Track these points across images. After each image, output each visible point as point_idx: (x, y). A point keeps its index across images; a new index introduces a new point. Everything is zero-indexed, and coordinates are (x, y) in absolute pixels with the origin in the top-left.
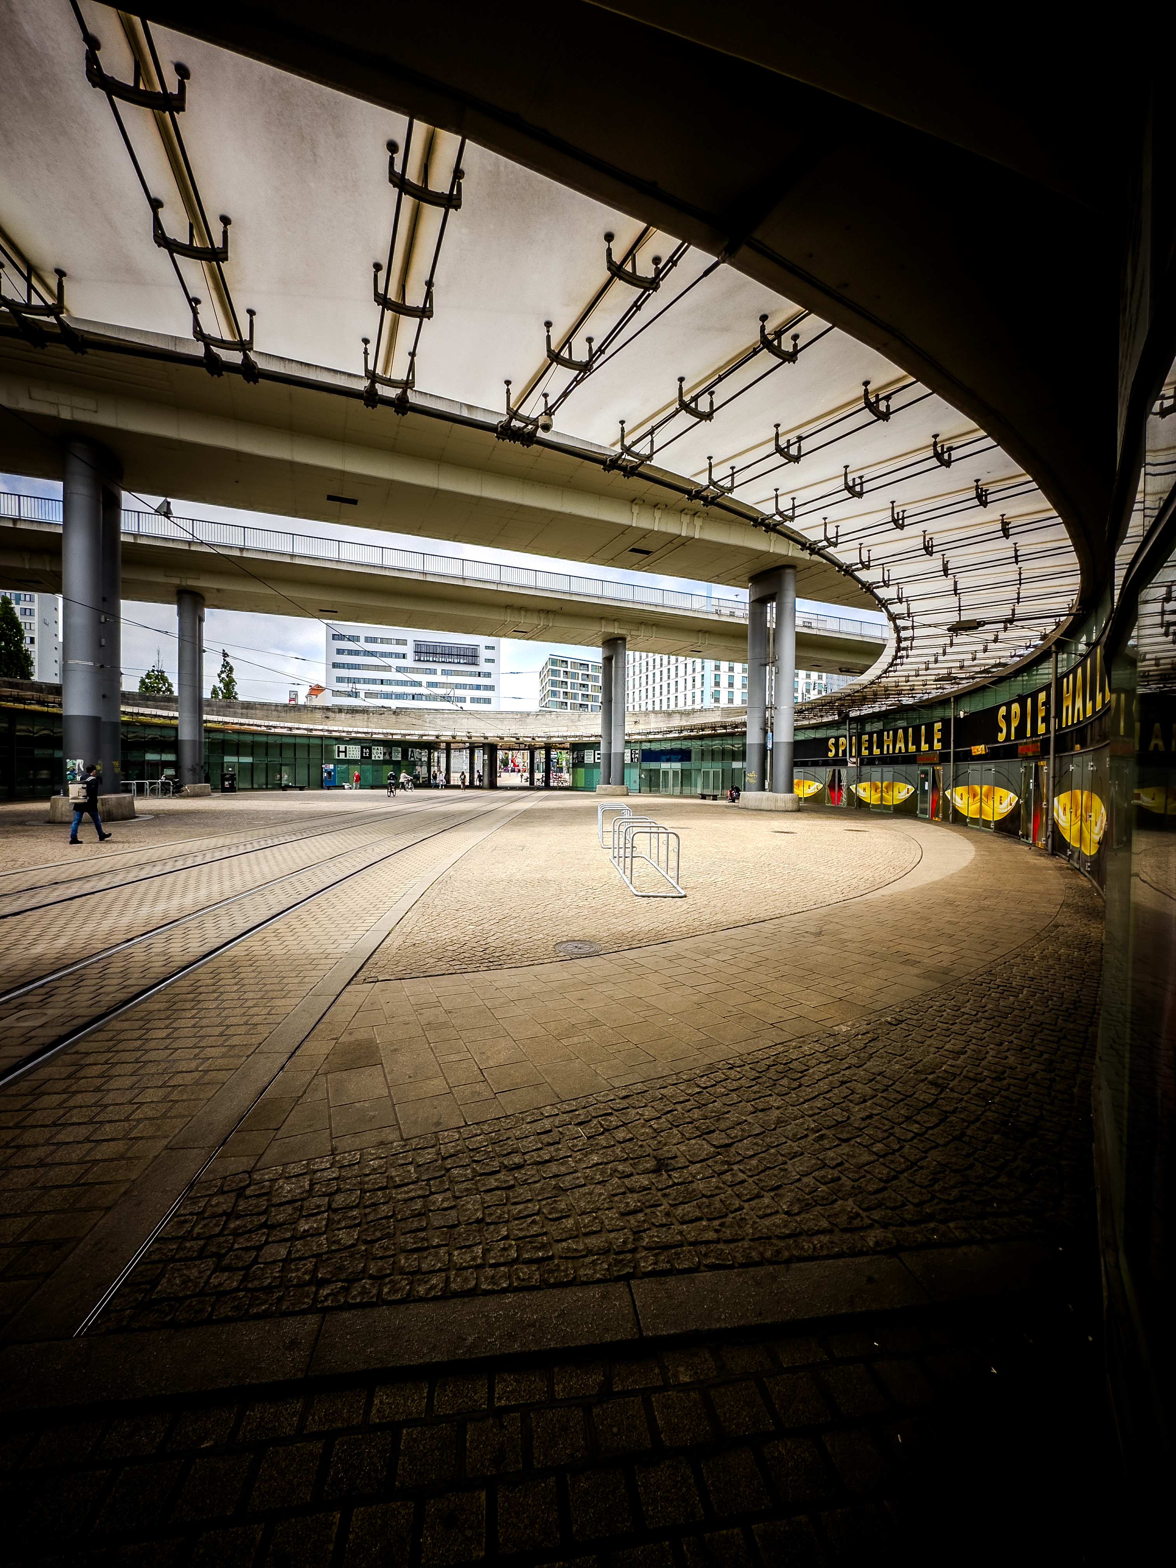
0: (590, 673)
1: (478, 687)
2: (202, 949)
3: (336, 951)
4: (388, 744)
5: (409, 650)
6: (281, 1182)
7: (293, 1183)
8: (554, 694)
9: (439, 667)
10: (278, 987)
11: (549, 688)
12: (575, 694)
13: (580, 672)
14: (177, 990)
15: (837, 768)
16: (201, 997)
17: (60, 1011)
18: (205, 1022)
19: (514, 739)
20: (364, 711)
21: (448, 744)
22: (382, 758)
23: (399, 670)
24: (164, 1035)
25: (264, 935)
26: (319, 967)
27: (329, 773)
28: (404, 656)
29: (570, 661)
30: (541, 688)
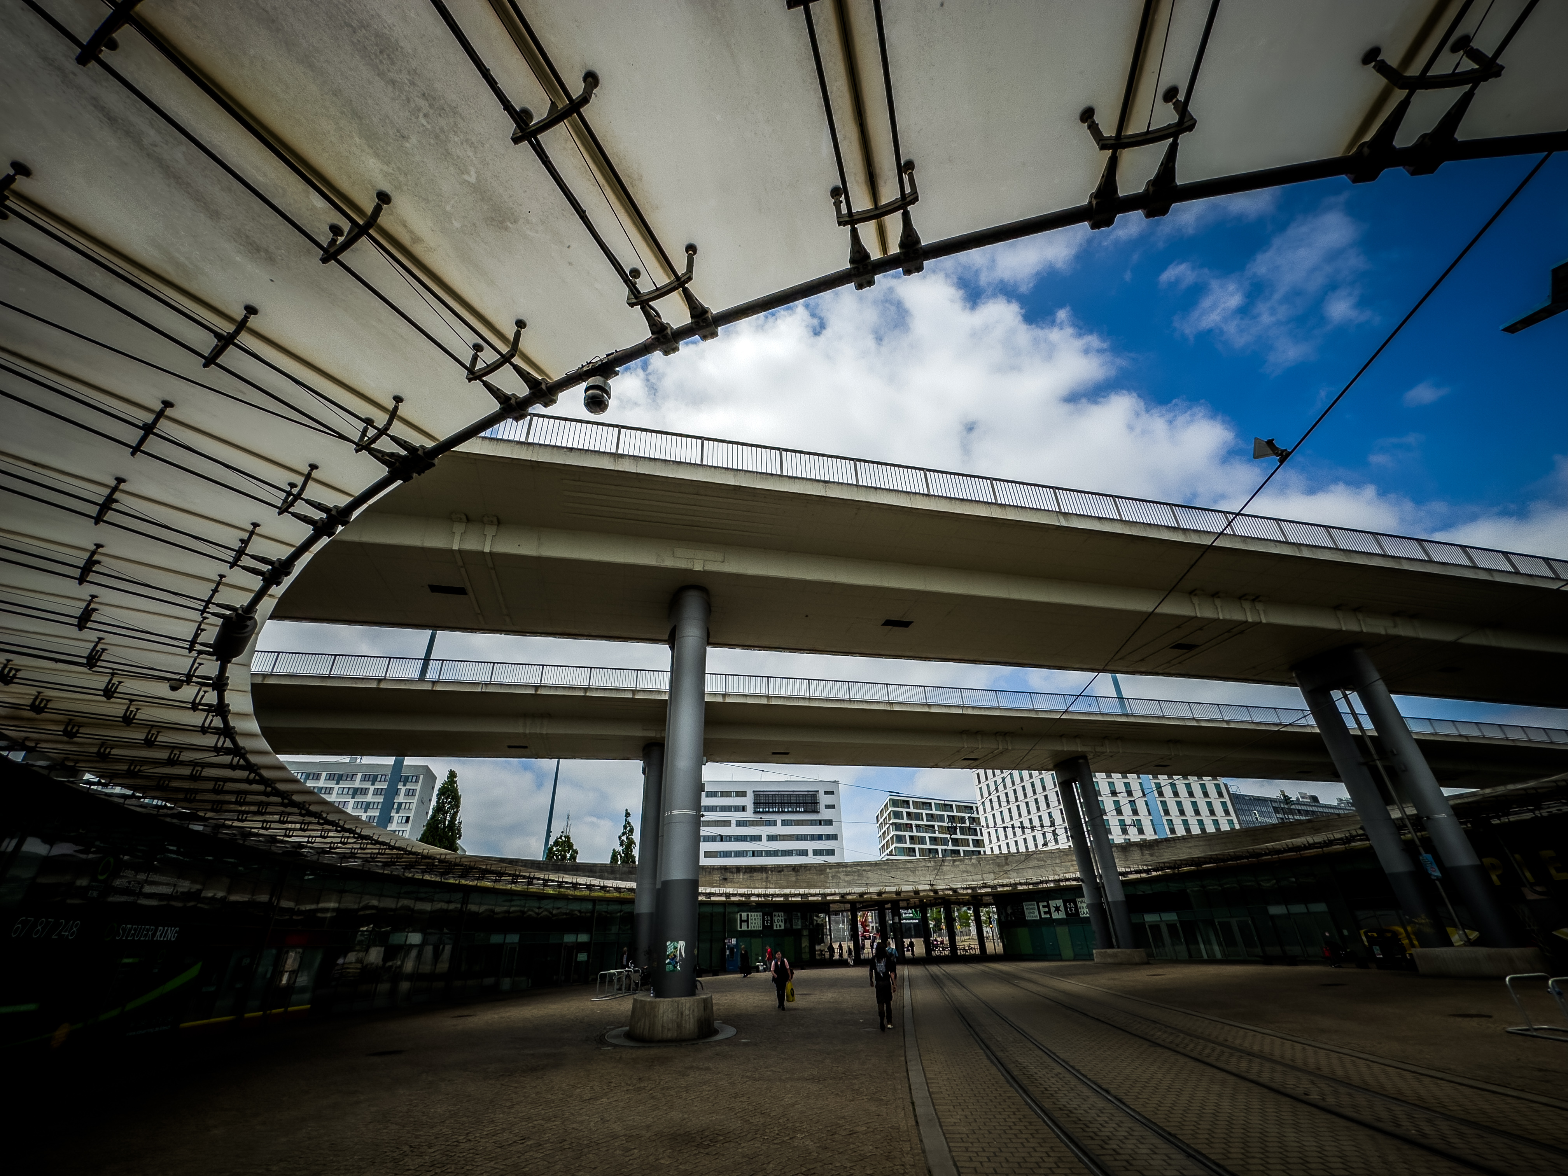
1: (820, 837)
4: (787, 907)
5: (748, 801)
8: (900, 839)
9: (779, 818)
11: (891, 833)
22: (783, 927)
23: (739, 823)
27: (732, 951)
28: (744, 809)
29: (911, 800)
30: (881, 833)
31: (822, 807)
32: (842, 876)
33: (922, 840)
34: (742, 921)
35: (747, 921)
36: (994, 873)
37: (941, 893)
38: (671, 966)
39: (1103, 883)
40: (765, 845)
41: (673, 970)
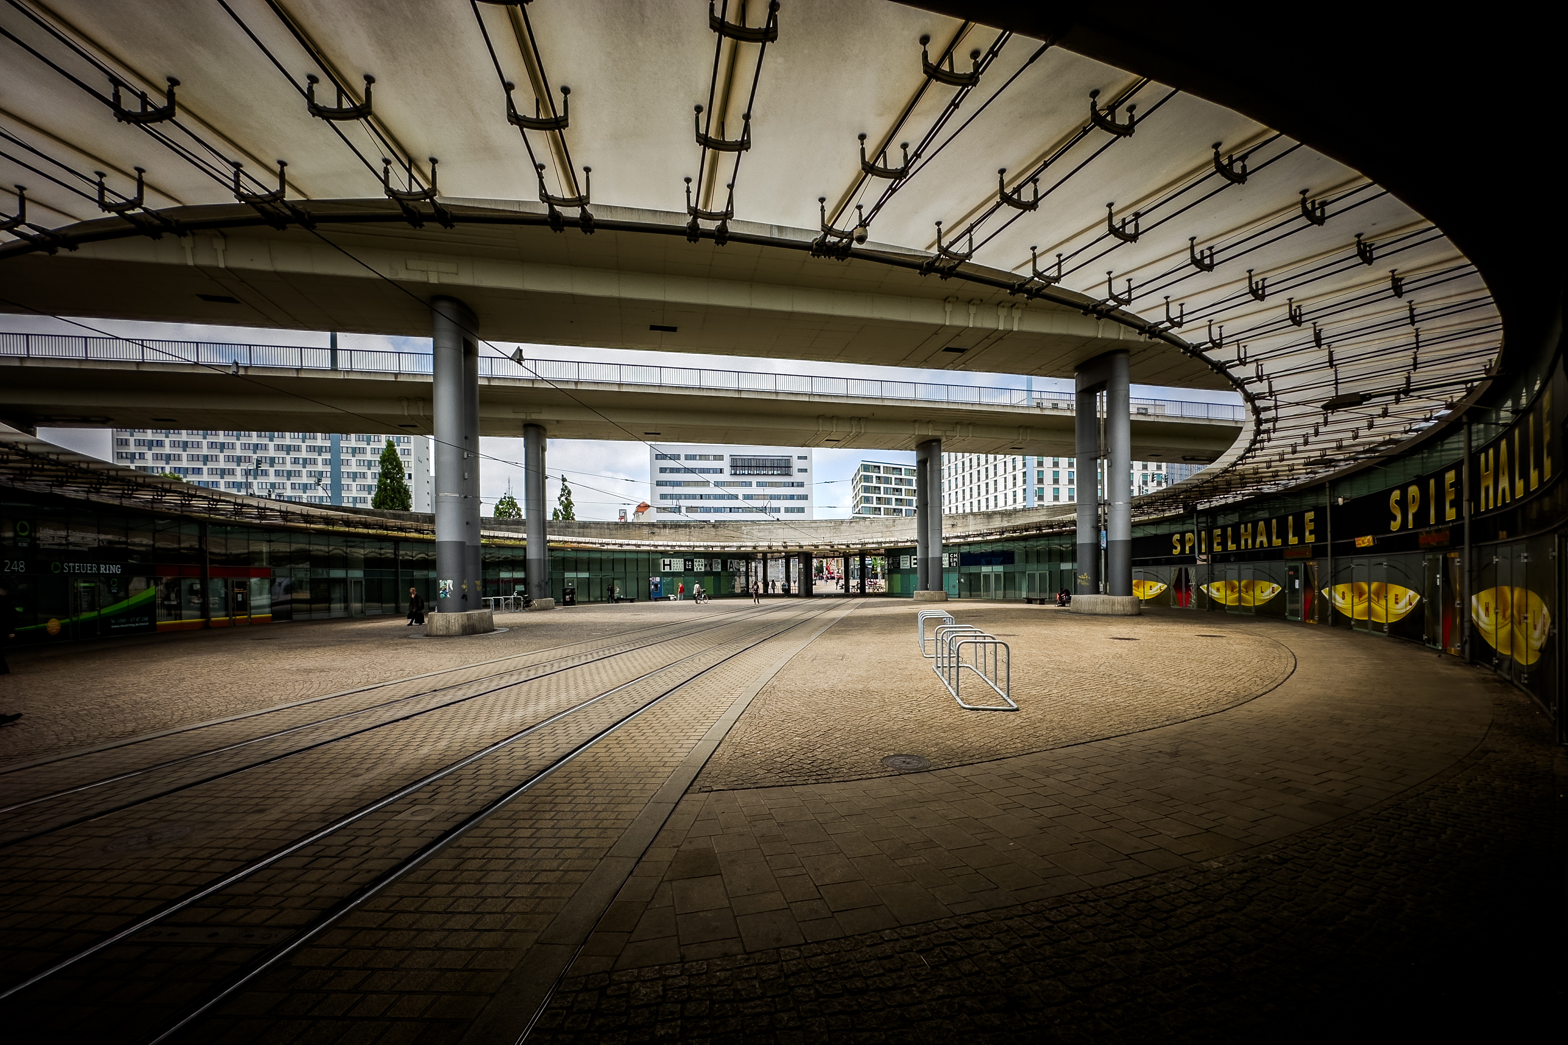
0: (903, 476)
1: (792, 497)
2: (555, 754)
3: (672, 759)
4: (709, 556)
5: (725, 464)
6: (637, 985)
7: (648, 987)
8: (867, 500)
9: (754, 480)
10: (623, 793)
11: (861, 495)
12: (888, 498)
13: (893, 477)
14: (537, 793)
15: (1183, 567)
16: (558, 800)
17: (444, 808)
18: (562, 824)
19: (829, 547)
20: (686, 525)
21: (765, 554)
22: (703, 570)
23: (717, 484)
24: (528, 834)
25: (608, 742)
26: (658, 775)
27: (656, 585)
28: (721, 471)
29: (882, 466)
30: (853, 495)
31: (794, 470)
32: (755, 533)
33: (888, 501)
34: (664, 565)
35: (670, 565)
37: (836, 547)
38: (443, 596)
39: (929, 544)
40: (741, 503)
41: (445, 598)
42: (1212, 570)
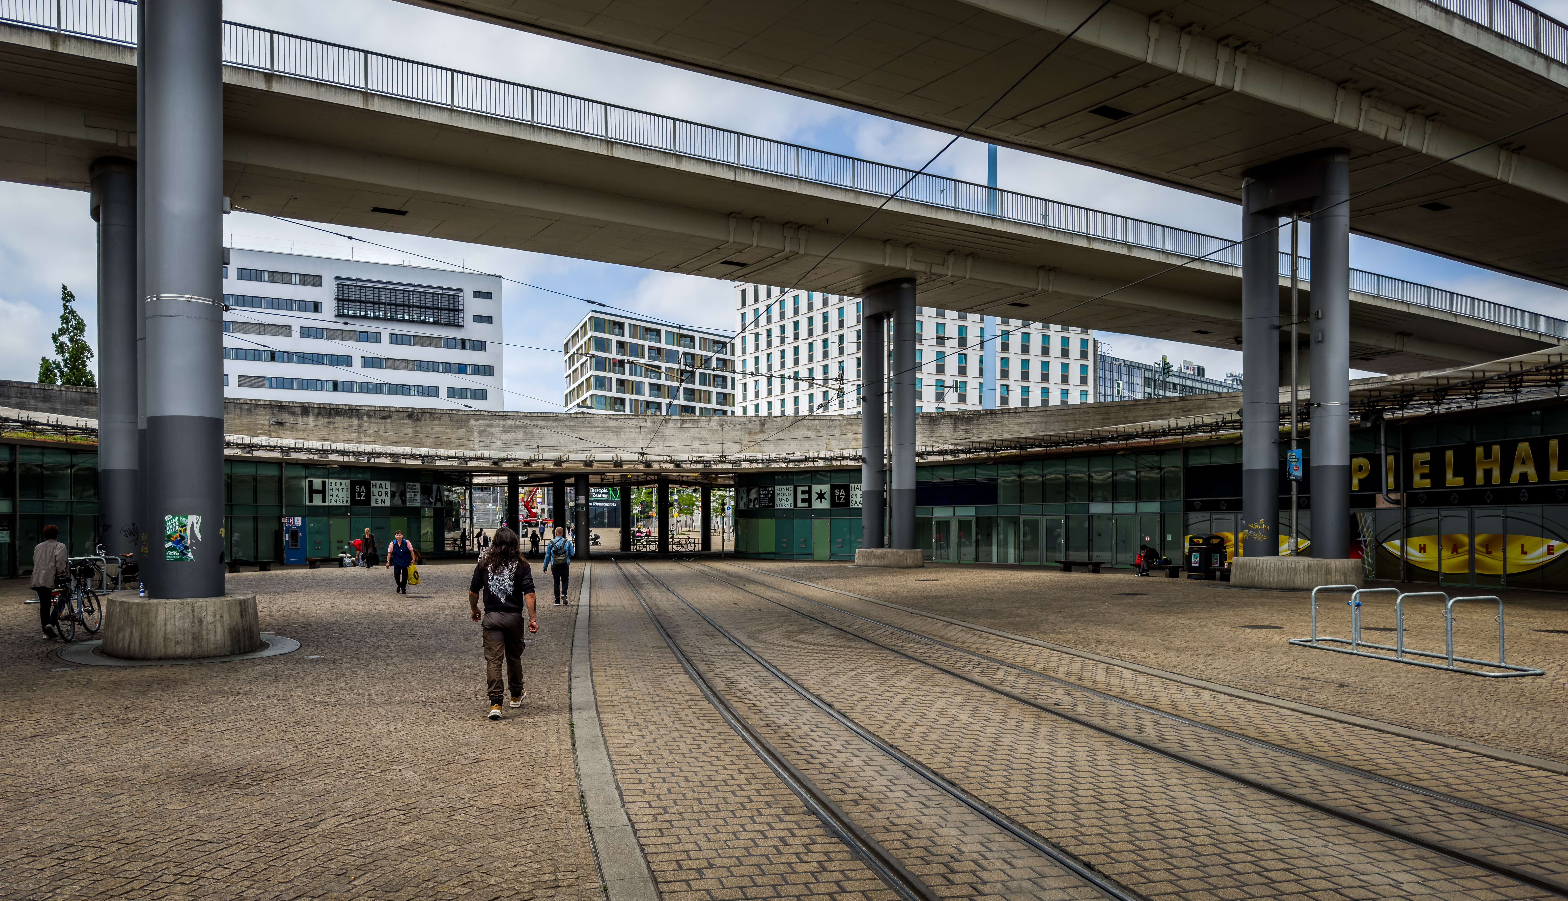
1: (462, 369)
4: (398, 475)
5: (326, 295)
8: (600, 382)
9: (386, 330)
11: (588, 372)
12: (638, 383)
13: (647, 344)
20: (352, 412)
22: (388, 504)
23: (307, 333)
27: (296, 534)
28: (316, 307)
29: (627, 322)
30: (570, 372)
31: (467, 318)
32: (496, 432)
33: (637, 388)
34: (312, 491)
35: (323, 492)
36: (741, 442)
37: (655, 466)
38: (177, 554)
39: (891, 465)
40: (357, 373)
41: (181, 559)
42: (1408, 517)
